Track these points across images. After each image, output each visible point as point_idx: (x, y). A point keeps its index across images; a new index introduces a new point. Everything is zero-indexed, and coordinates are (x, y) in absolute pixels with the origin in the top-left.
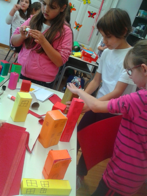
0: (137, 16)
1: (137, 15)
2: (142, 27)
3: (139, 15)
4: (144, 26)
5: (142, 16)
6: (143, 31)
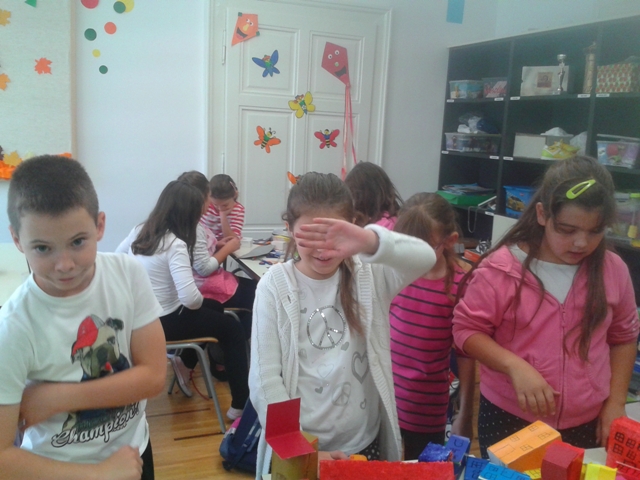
0: (450, 101)
1: (448, 96)
2: (473, 122)
5: (468, 97)
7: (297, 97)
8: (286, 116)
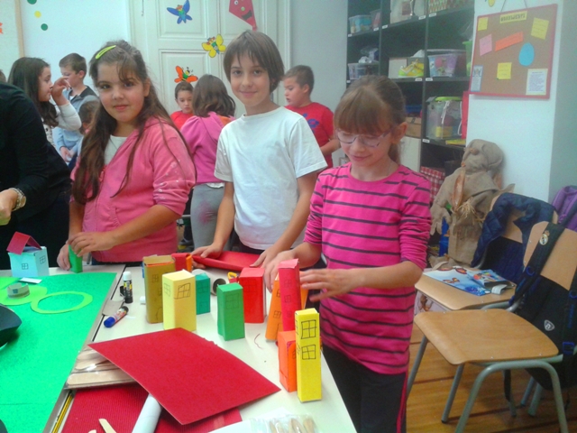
0: (350, 35)
1: (349, 32)
2: (372, 54)
3: (352, 31)
4: (376, 50)
5: (362, 31)
6: (377, 62)
7: (209, 39)
8: (201, 56)
